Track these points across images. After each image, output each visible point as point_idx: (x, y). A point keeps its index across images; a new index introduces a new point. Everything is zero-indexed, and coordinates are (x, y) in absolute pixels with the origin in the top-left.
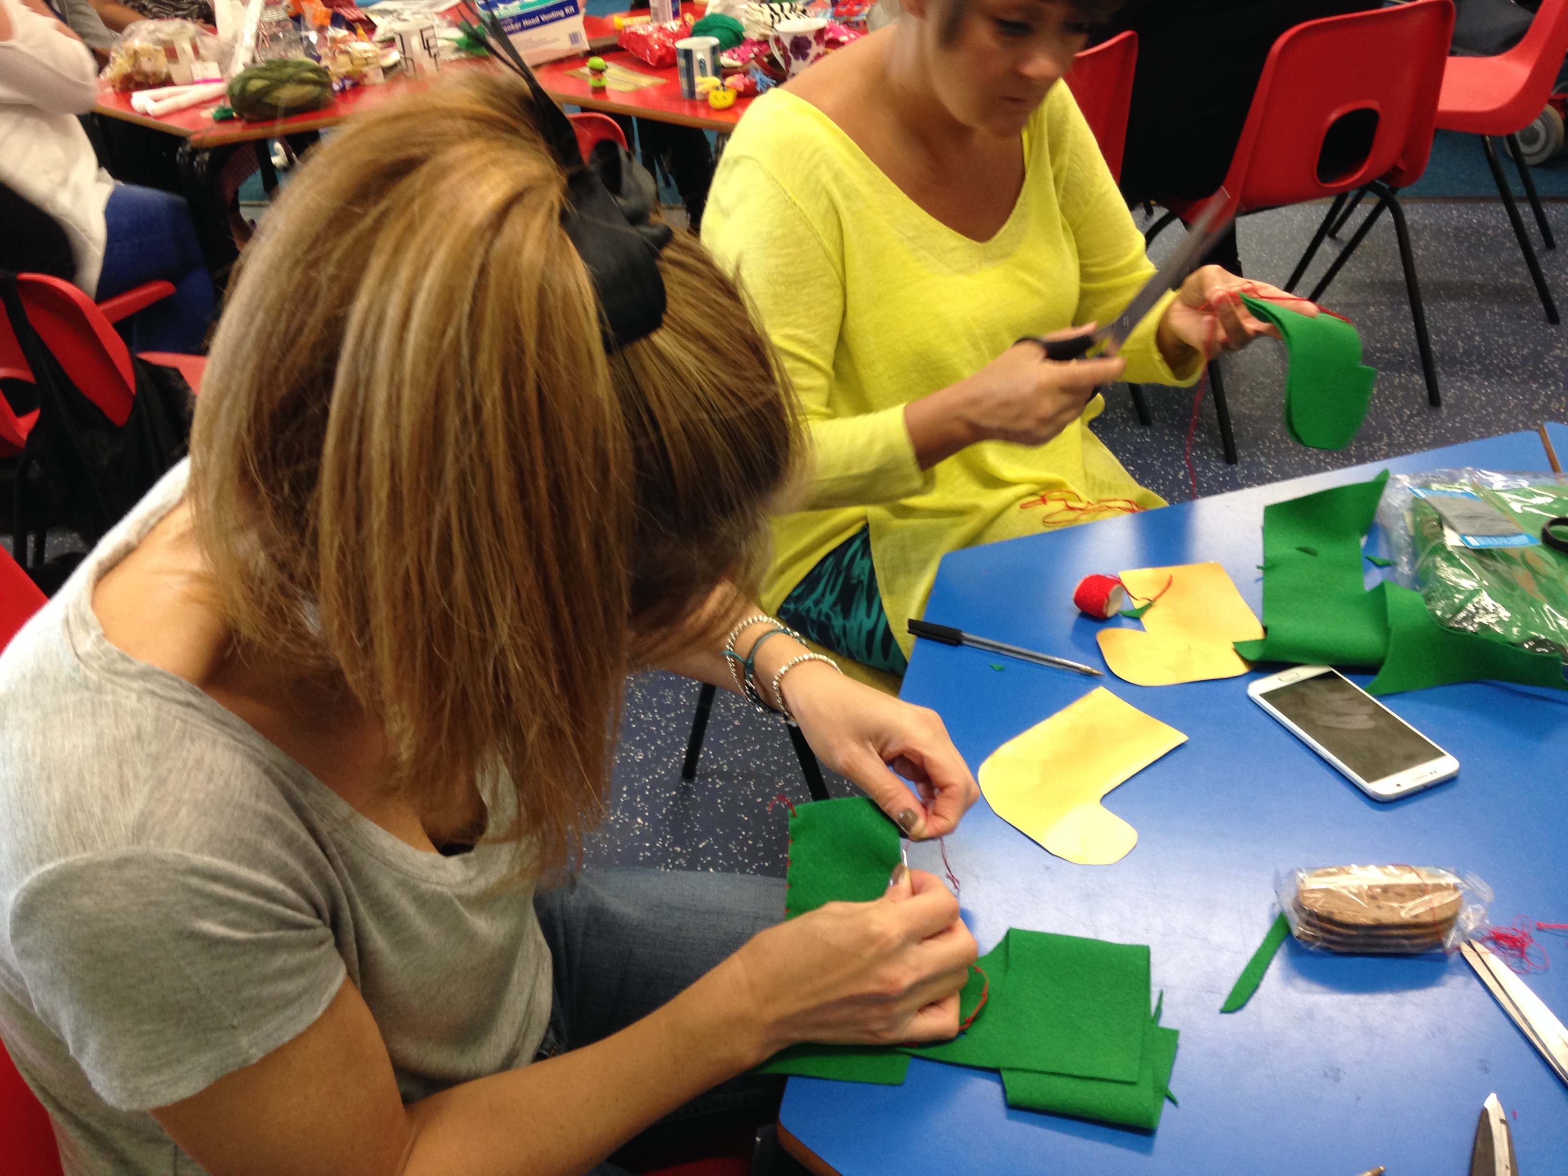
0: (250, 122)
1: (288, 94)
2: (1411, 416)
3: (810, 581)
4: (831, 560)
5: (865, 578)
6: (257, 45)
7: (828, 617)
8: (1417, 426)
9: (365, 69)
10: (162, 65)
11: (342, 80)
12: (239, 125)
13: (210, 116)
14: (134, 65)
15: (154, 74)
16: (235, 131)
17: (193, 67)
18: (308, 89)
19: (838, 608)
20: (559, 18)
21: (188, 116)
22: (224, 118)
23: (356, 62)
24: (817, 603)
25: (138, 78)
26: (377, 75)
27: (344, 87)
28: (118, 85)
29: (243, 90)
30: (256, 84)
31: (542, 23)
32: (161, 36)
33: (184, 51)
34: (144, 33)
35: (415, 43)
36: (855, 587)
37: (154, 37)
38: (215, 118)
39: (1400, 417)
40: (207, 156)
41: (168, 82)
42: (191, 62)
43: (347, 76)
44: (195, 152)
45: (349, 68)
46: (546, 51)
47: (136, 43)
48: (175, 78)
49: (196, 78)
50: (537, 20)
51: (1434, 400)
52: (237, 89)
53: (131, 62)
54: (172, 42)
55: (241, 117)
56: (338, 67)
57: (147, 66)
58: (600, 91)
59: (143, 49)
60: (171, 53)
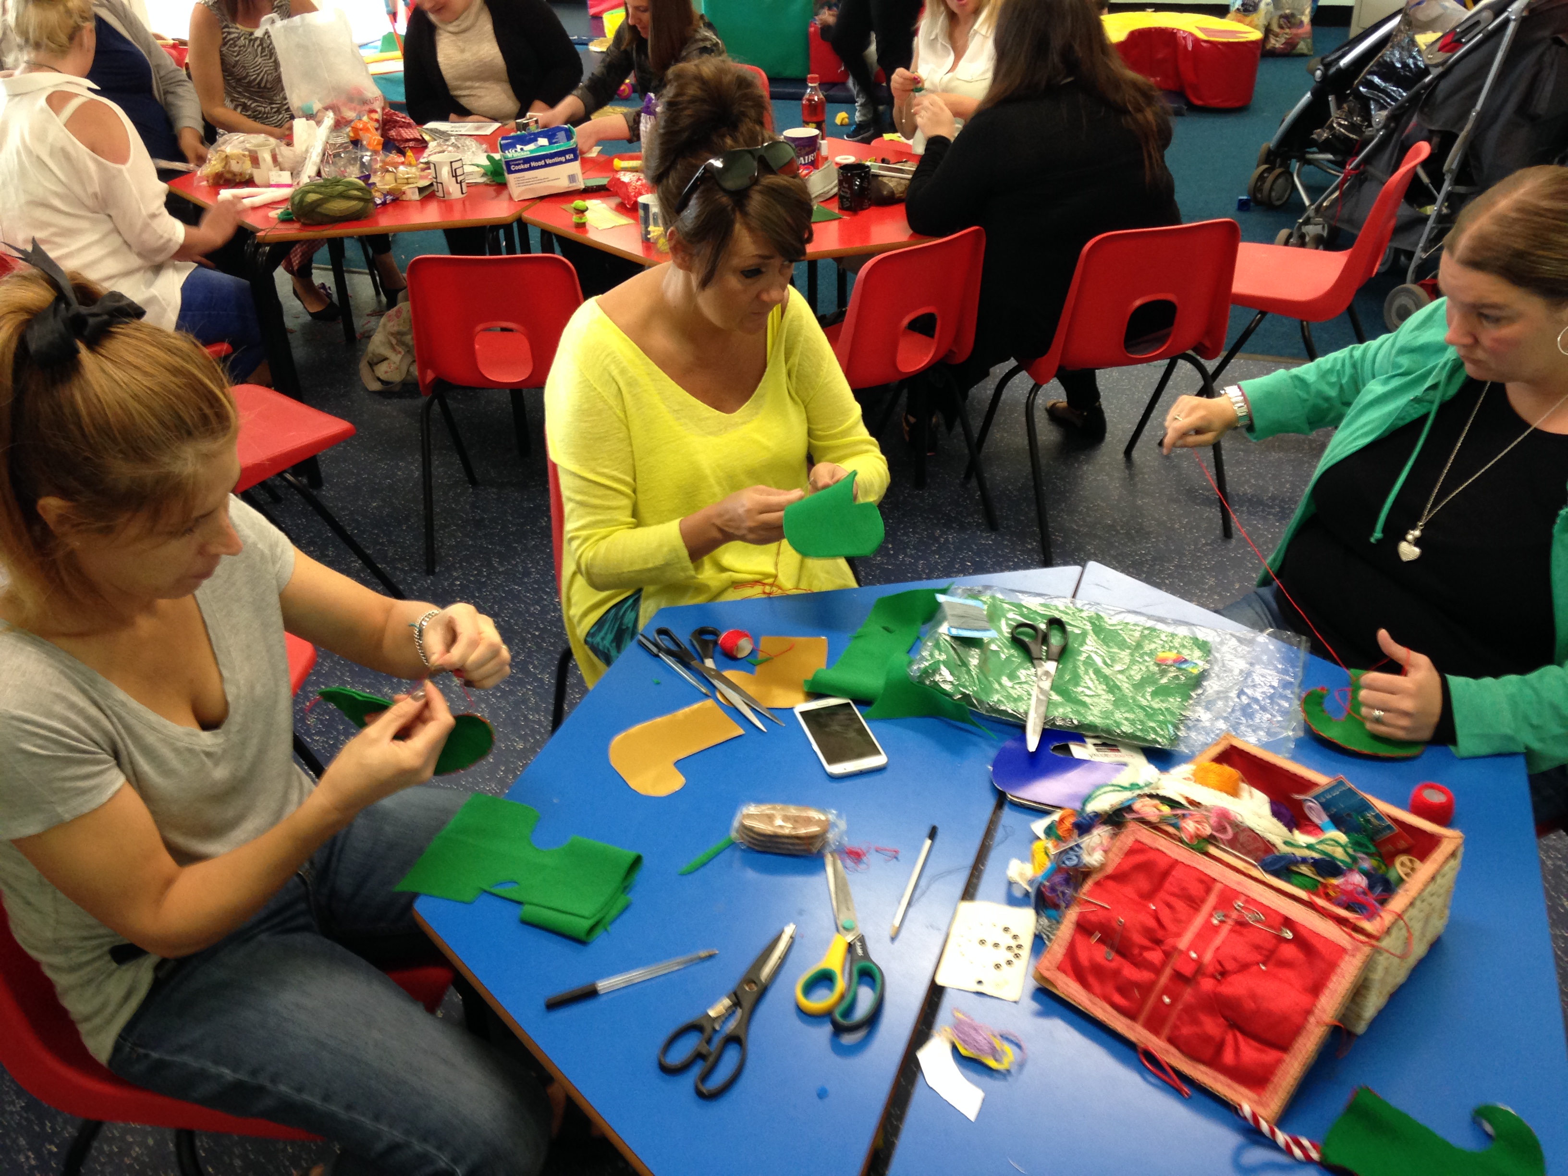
0: (305, 226)
1: (338, 206)
2: (1204, 545)
3: (600, 623)
4: (613, 611)
5: (630, 625)
6: (322, 161)
7: (608, 650)
8: (1205, 553)
9: (405, 188)
10: (247, 167)
11: (385, 195)
12: (297, 226)
13: (276, 216)
14: (224, 167)
15: (241, 174)
16: (291, 231)
17: (271, 173)
18: (353, 203)
19: (614, 644)
20: (561, 163)
21: (260, 213)
22: (286, 219)
23: (399, 181)
24: (603, 639)
25: (229, 176)
26: (413, 193)
27: (385, 201)
28: (211, 181)
29: (302, 201)
30: (312, 197)
31: (546, 166)
32: (248, 146)
33: (264, 160)
34: (236, 142)
35: (445, 172)
36: (624, 630)
37: (242, 145)
38: (279, 218)
39: (1196, 544)
40: (267, 248)
41: (249, 182)
42: (271, 170)
43: (389, 193)
44: (259, 245)
45: (393, 185)
46: (551, 187)
47: (229, 149)
48: (257, 180)
49: (272, 183)
50: (542, 163)
51: (1227, 533)
52: (297, 199)
53: (223, 164)
54: (256, 152)
55: (298, 221)
56: (382, 182)
57: (235, 167)
58: (582, 226)
59: (234, 155)
60: (255, 160)
